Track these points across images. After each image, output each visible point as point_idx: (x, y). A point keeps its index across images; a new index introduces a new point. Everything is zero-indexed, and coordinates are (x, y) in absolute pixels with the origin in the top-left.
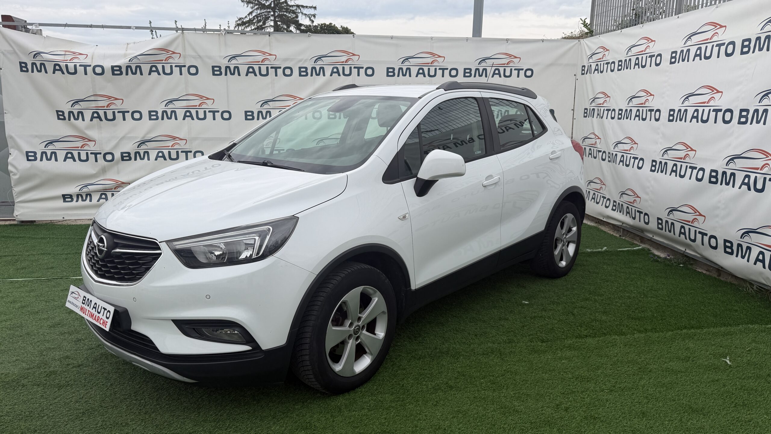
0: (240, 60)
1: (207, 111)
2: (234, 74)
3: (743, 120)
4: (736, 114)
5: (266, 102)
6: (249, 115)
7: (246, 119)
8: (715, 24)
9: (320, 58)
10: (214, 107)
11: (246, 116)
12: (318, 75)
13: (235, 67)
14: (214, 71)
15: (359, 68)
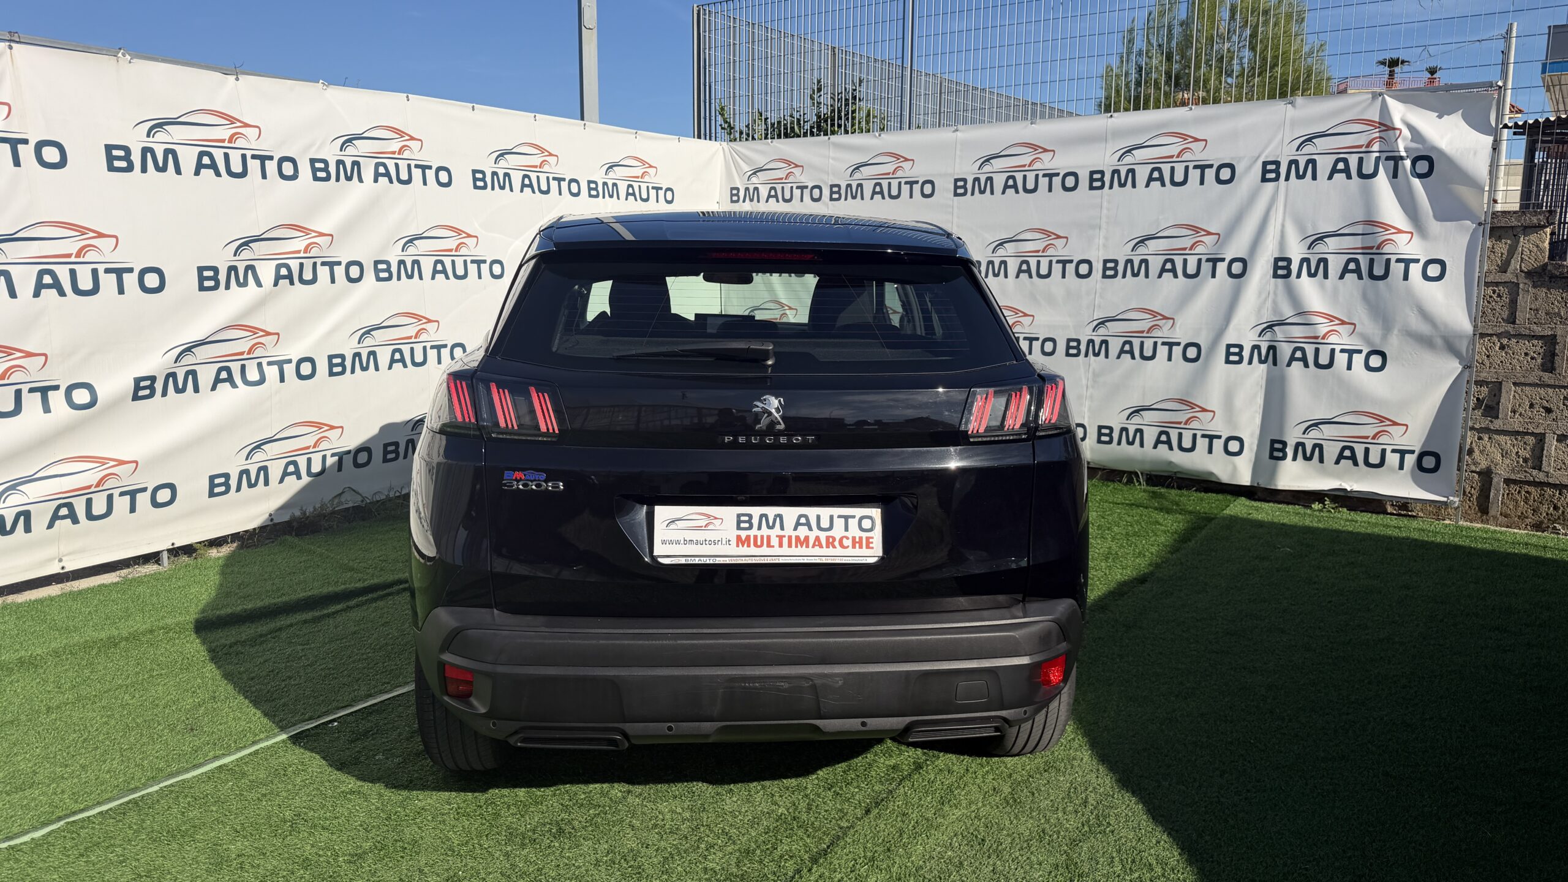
0: (177, 133)
1: (101, 268)
2: (163, 169)
3: (1109, 273)
4: (1098, 267)
5: (246, 243)
6: (209, 278)
7: (202, 288)
8: (1034, 147)
9: (350, 140)
10: (120, 259)
11: (202, 279)
12: (349, 179)
13: (167, 152)
14: (110, 159)
15: (424, 168)
